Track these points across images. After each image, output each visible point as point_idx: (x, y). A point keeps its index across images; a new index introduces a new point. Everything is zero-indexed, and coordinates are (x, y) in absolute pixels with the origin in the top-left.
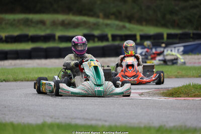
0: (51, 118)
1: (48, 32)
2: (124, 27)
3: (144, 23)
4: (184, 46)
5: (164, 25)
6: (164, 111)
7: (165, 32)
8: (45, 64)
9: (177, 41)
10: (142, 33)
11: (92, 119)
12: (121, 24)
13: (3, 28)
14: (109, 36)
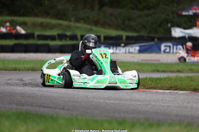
2: (91, 30)
4: (140, 46)
5: (124, 29)
7: (124, 34)
8: (24, 57)
9: (134, 42)
10: (105, 35)
12: (89, 27)
14: (79, 37)
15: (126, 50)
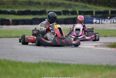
0: (44, 59)
1: (42, 9)
2: (86, 7)
3: (98, 5)
5: (109, 6)
6: (109, 56)
7: (110, 10)
10: (96, 10)
11: (67, 60)
12: (84, 5)
13: (16, 6)
14: (78, 12)
15: (111, 21)
